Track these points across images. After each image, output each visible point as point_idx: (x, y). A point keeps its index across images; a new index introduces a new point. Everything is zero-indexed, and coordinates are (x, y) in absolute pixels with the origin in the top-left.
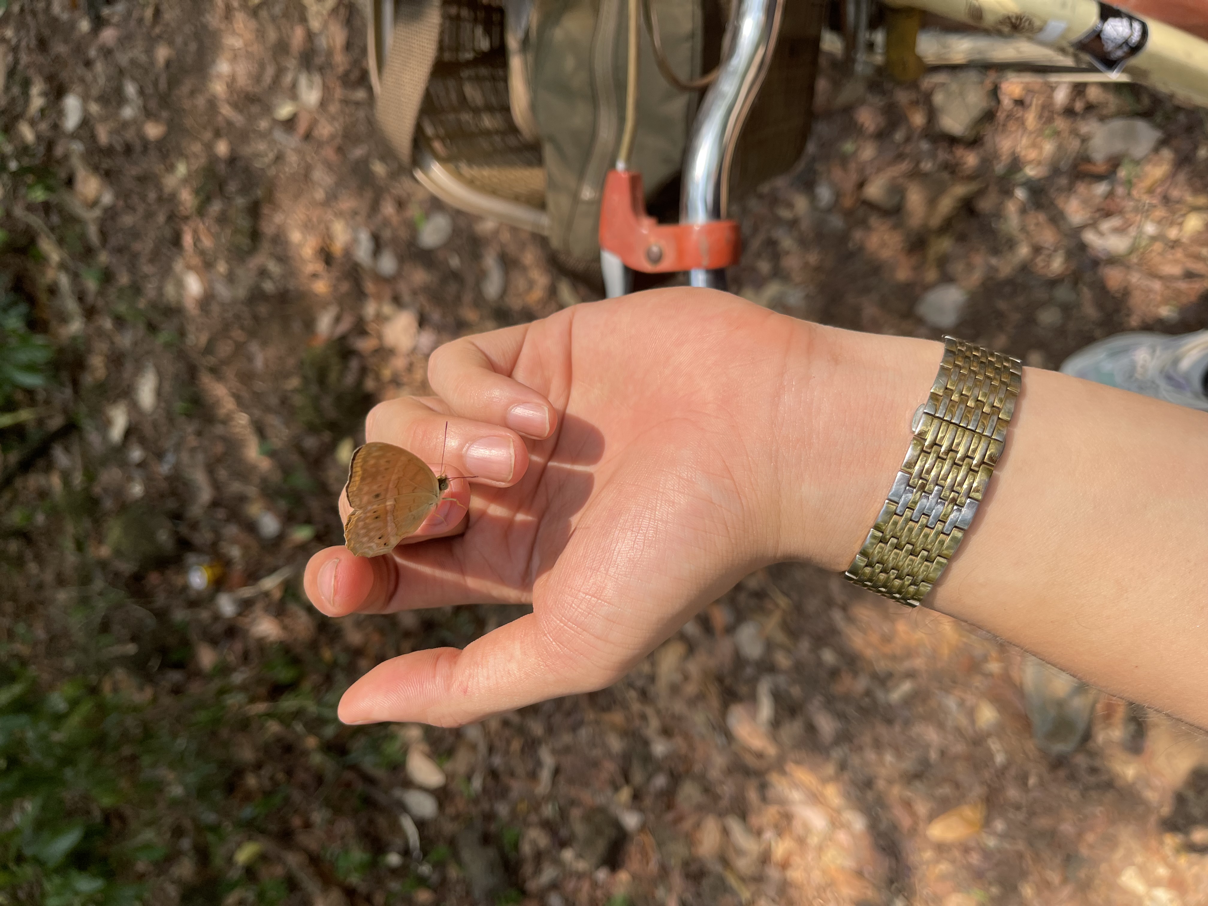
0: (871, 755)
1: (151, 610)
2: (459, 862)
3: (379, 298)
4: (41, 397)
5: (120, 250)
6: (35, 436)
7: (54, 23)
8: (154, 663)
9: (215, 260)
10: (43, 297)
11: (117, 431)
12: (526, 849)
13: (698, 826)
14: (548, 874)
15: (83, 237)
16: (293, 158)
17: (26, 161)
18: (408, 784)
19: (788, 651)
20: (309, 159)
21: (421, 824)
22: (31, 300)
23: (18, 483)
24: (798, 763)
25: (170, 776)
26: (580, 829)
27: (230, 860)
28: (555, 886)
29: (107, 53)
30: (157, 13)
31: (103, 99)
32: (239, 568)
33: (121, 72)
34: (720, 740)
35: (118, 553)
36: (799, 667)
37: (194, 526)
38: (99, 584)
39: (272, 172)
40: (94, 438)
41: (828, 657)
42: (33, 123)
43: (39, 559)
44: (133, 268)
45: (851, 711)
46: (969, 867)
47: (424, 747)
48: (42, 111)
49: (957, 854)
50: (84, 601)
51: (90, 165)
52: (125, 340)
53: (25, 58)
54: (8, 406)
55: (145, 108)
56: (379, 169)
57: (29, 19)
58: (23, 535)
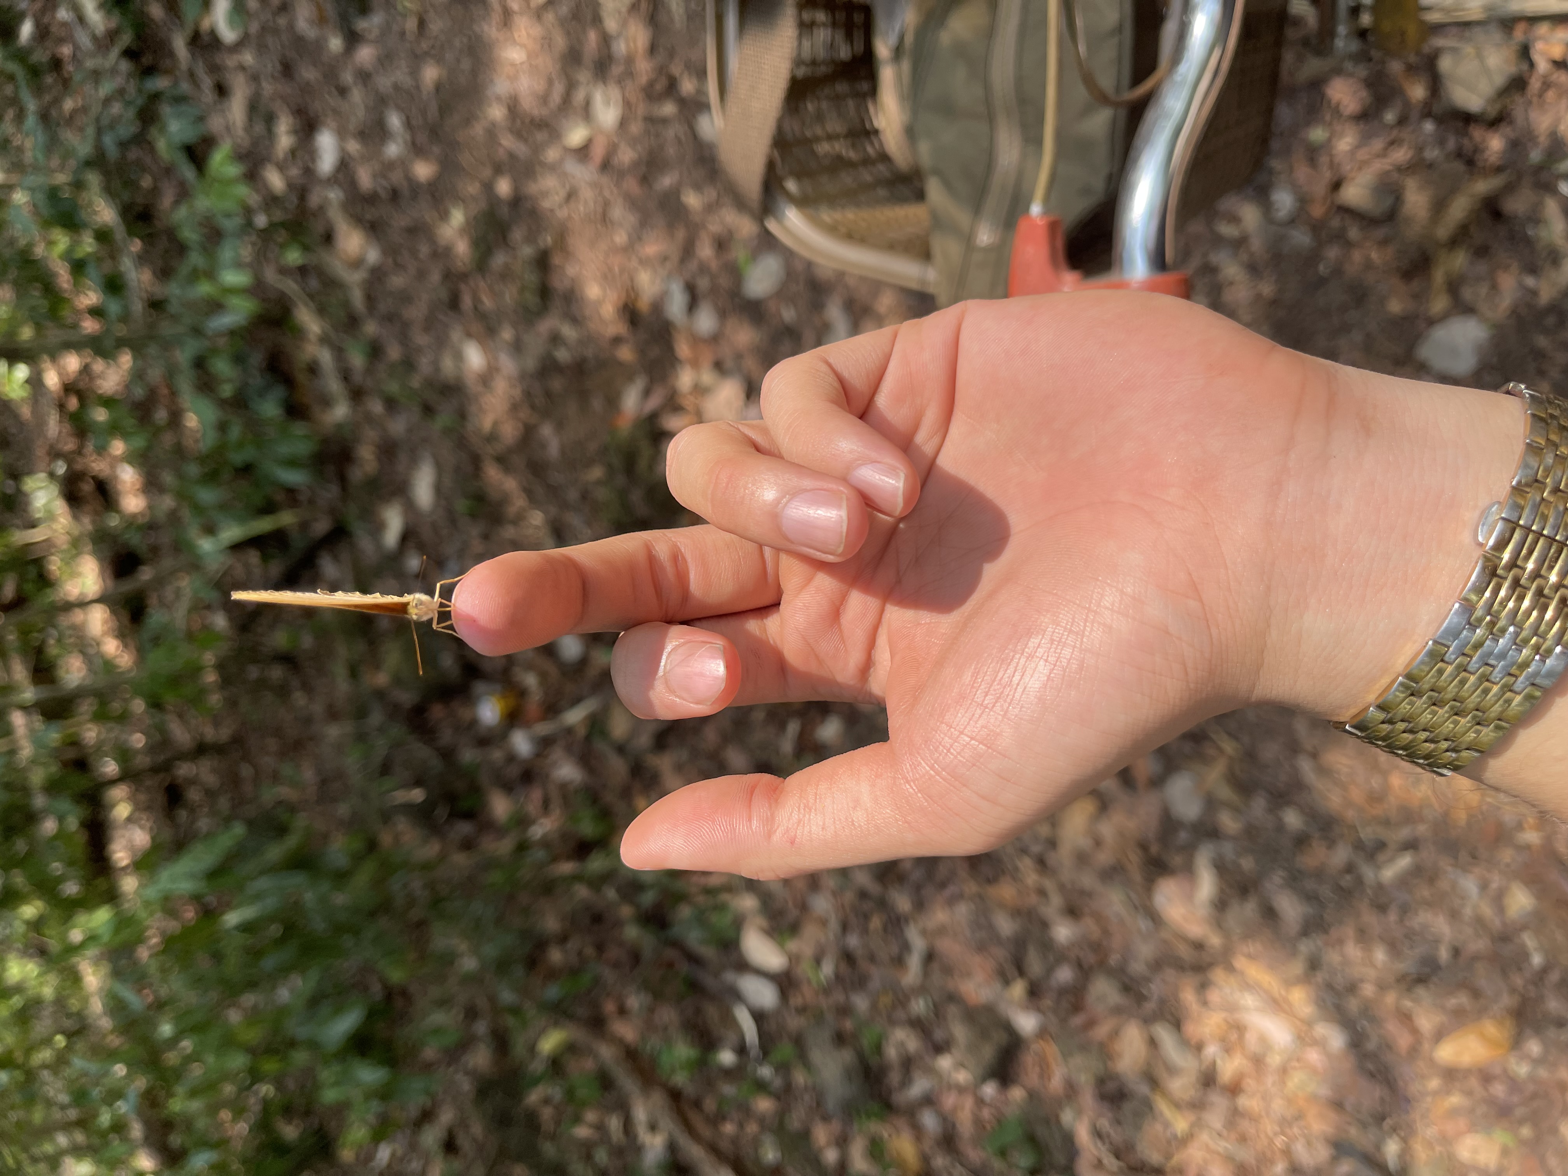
0: (1353, 951)
1: (436, 749)
2: (807, 1064)
3: (695, 364)
4: (303, 496)
5: (390, 318)
6: (298, 543)
7: (299, 41)
8: (441, 812)
9: (498, 325)
10: (301, 378)
11: (391, 536)
12: (891, 1053)
13: (1115, 1034)
14: (919, 1087)
15: (346, 304)
16: (587, 194)
17: (279, 215)
18: (744, 966)
19: (1236, 810)
20: (607, 193)
21: (759, 1017)
22: (288, 381)
24: (1250, 957)
25: (463, 946)
26: (960, 1032)
27: (532, 1049)
28: (929, 1100)
29: (364, 77)
30: (422, 24)
31: (362, 135)
32: (535, 699)
33: (383, 100)
34: (1143, 924)
35: (398, 681)
36: (1251, 832)
38: (376, 718)
39: (563, 213)
40: (365, 543)
41: (1292, 819)
42: (281, 168)
43: (308, 688)
45: (1325, 891)
46: (1491, 1101)
47: (761, 921)
48: (293, 153)
49: (1474, 1082)
50: (361, 737)
51: (351, 216)
52: (398, 426)
53: (268, 88)
54: (268, 508)
55: (414, 144)
56: (692, 200)
57: (270, 40)
58: (288, 659)
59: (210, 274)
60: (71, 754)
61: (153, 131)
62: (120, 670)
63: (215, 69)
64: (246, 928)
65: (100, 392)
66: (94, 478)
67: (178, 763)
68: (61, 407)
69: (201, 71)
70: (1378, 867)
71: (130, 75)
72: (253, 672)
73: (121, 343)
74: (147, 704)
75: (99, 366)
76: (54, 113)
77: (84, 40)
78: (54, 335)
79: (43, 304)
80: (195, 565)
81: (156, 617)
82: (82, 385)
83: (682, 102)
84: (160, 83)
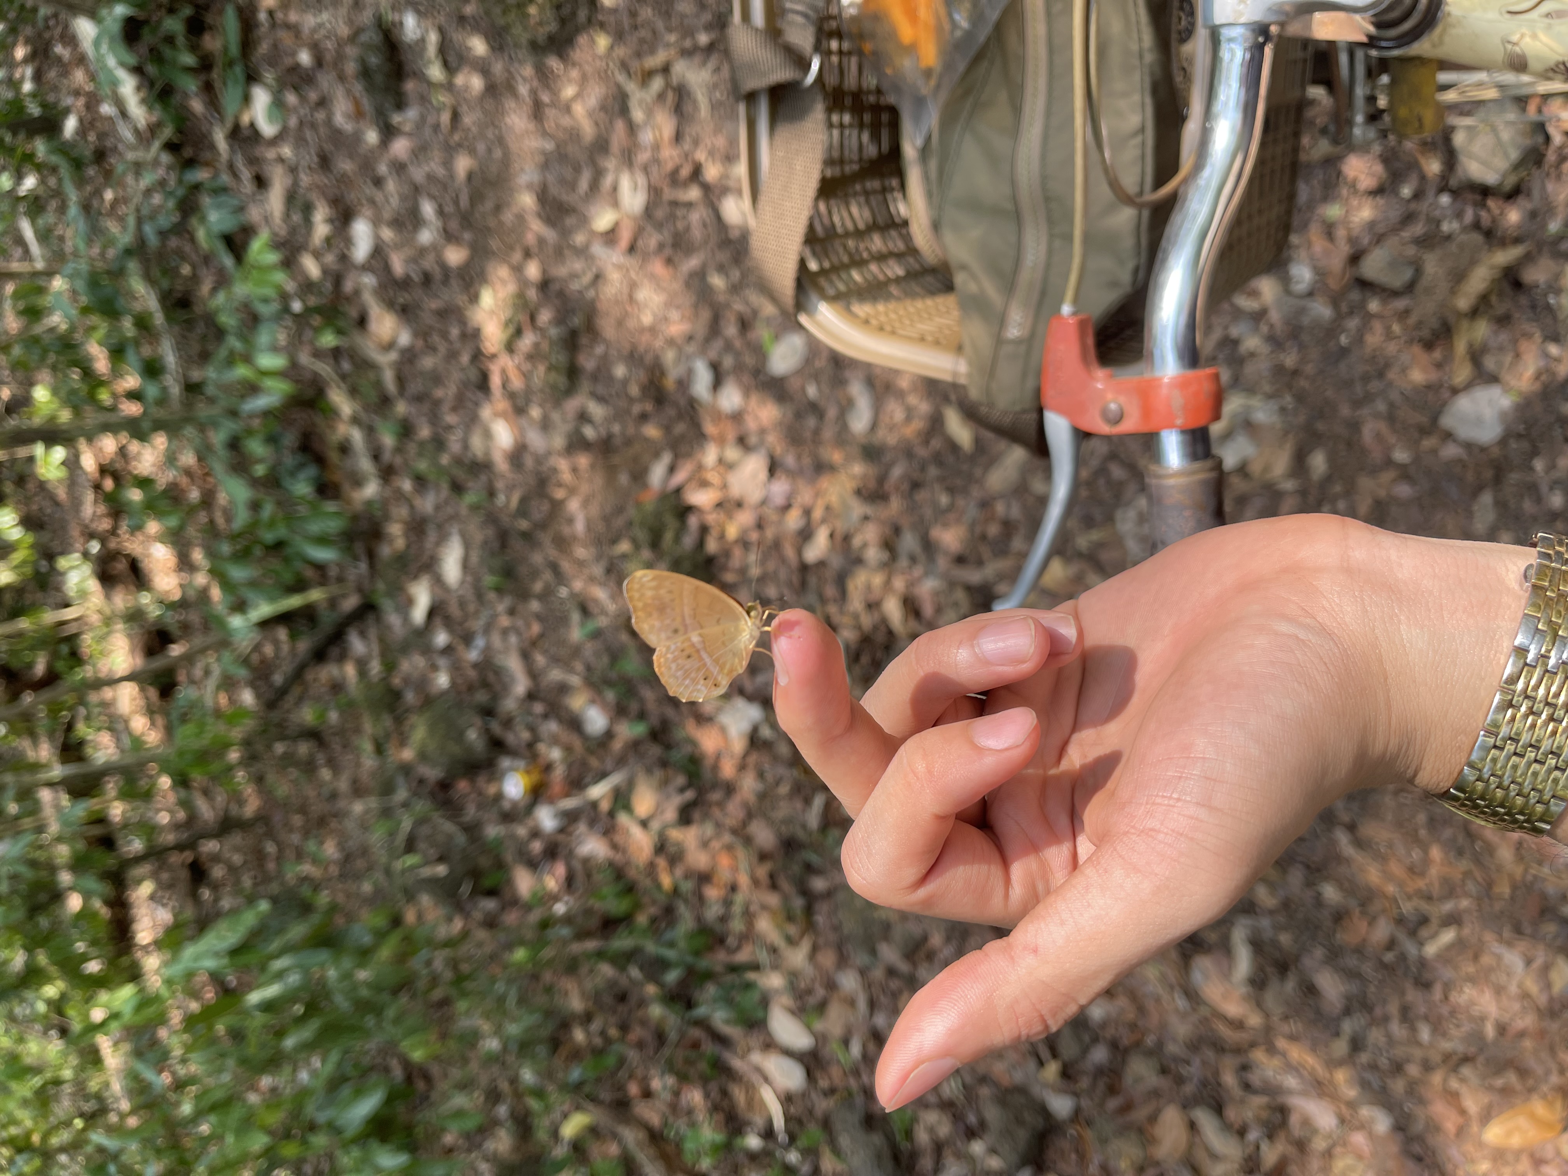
0: (1398, 1030)
1: (459, 824)
2: (836, 1150)
3: (721, 441)
4: (333, 572)
5: (419, 399)
6: (328, 620)
7: (336, 134)
8: (466, 889)
9: (527, 405)
10: (333, 456)
11: (419, 613)
12: (923, 1138)
13: (1155, 1117)
15: (378, 384)
16: (614, 277)
17: (313, 301)
18: (770, 1045)
19: (1273, 885)
20: (633, 275)
21: (785, 1099)
22: (320, 460)
23: (309, 676)
24: (1293, 1038)
25: (485, 1027)
26: (992, 1114)
27: (555, 1134)
29: (399, 168)
30: (456, 116)
31: (397, 223)
32: (559, 773)
33: (417, 189)
34: (1181, 1003)
35: (423, 756)
36: (1289, 908)
37: (508, 723)
39: (591, 294)
40: (394, 620)
41: (1331, 894)
42: (317, 255)
43: (333, 764)
44: (434, 419)
45: (1368, 969)
47: (788, 1002)
48: (328, 240)
50: (386, 813)
51: (384, 300)
52: (427, 504)
53: (305, 179)
54: (299, 586)
55: (445, 230)
56: (717, 281)
57: (309, 134)
58: (315, 735)
59: (248, 359)
60: (97, 831)
61: (194, 221)
62: (148, 746)
63: (253, 161)
64: (268, 1006)
65: (136, 472)
66: (127, 556)
67: (202, 841)
68: (97, 487)
69: (240, 163)
70: (1421, 944)
71: (169, 168)
72: (280, 748)
73: (159, 426)
74: (173, 780)
75: (134, 447)
76: (95, 203)
77: (127, 134)
78: (91, 418)
79: (83, 388)
80: (225, 643)
81: (185, 693)
82: (118, 466)
83: (706, 188)
84: (201, 175)
